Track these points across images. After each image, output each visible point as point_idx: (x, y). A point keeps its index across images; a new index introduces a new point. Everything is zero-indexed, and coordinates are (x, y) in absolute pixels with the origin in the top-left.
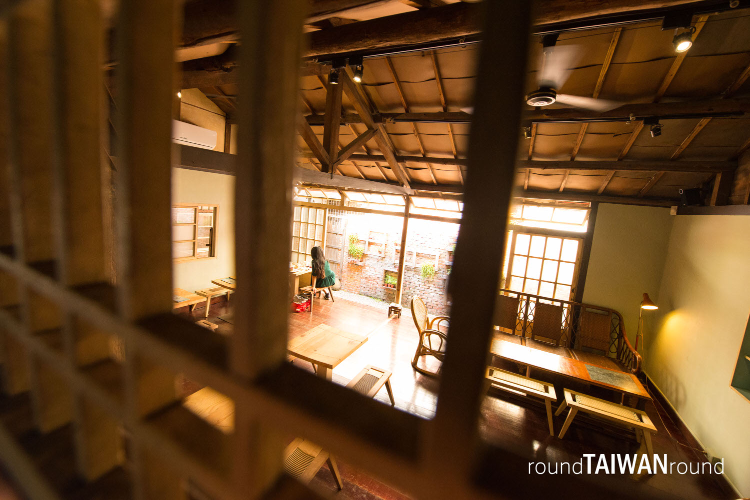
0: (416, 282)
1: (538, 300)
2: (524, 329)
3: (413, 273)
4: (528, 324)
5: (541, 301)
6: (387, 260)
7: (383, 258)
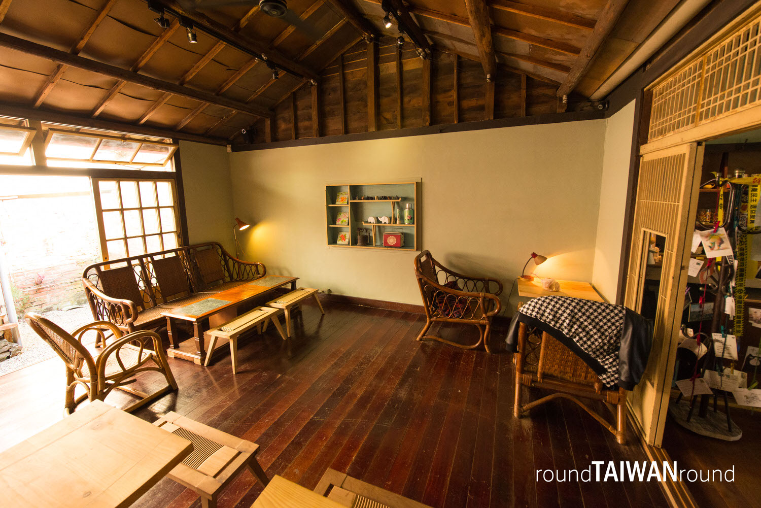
1: (152, 259)
2: (153, 297)
4: (154, 290)
5: (156, 258)
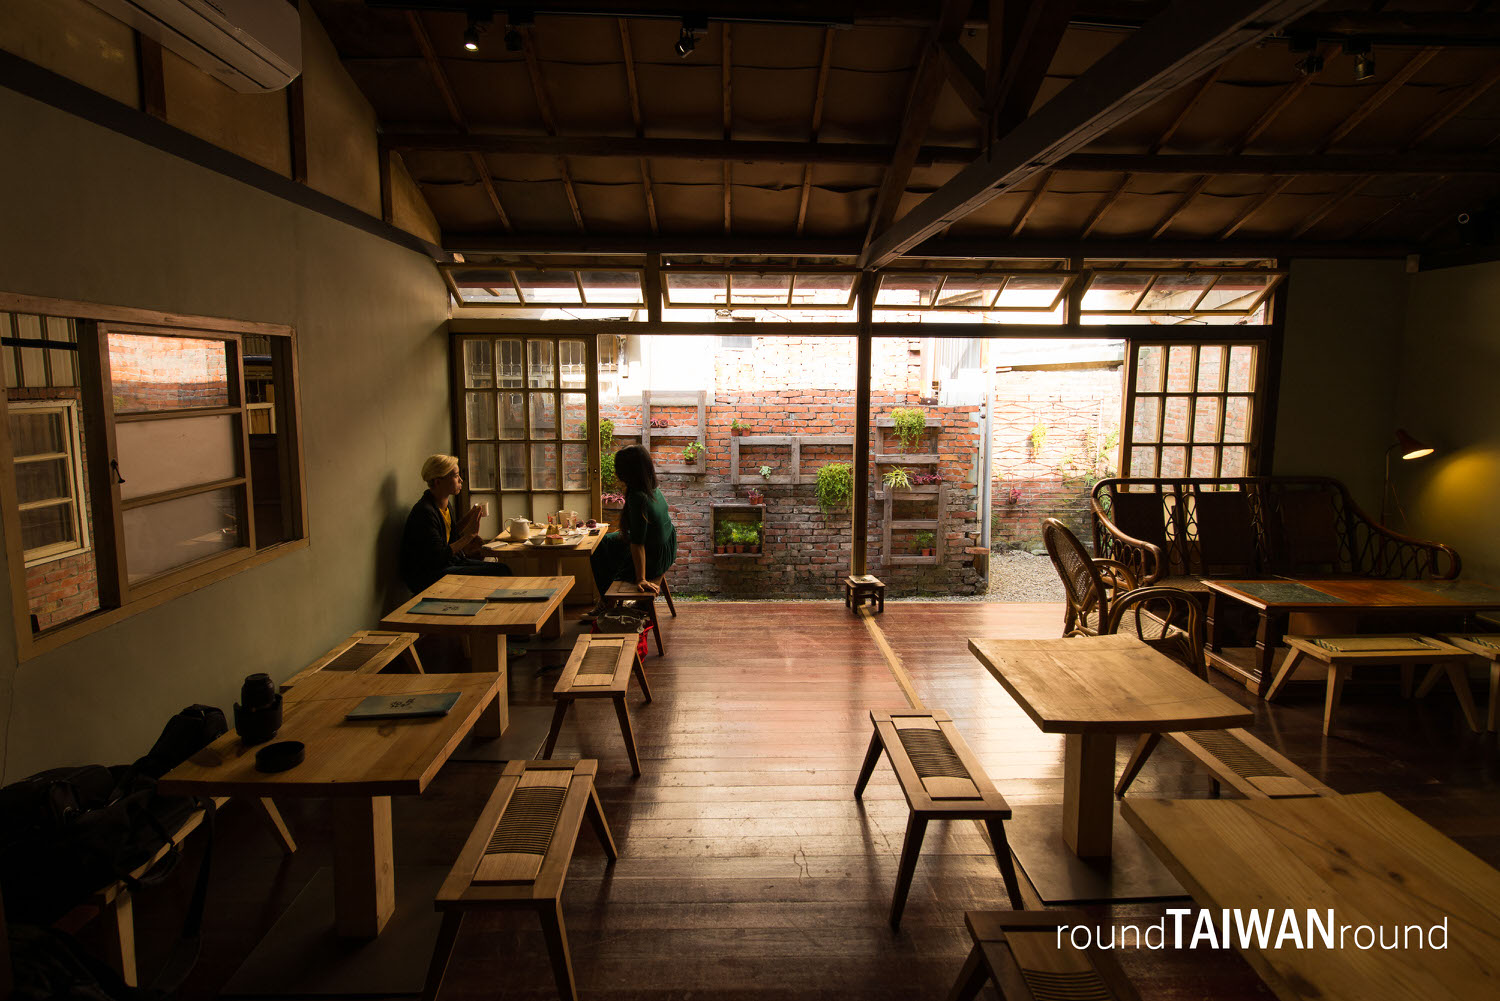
0: (804, 526)
1: (1197, 489)
2: (1186, 557)
3: (792, 501)
4: (1190, 547)
5: (1205, 488)
6: (713, 482)
7: (698, 478)
